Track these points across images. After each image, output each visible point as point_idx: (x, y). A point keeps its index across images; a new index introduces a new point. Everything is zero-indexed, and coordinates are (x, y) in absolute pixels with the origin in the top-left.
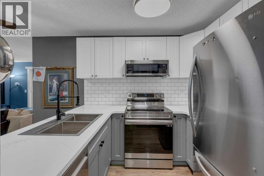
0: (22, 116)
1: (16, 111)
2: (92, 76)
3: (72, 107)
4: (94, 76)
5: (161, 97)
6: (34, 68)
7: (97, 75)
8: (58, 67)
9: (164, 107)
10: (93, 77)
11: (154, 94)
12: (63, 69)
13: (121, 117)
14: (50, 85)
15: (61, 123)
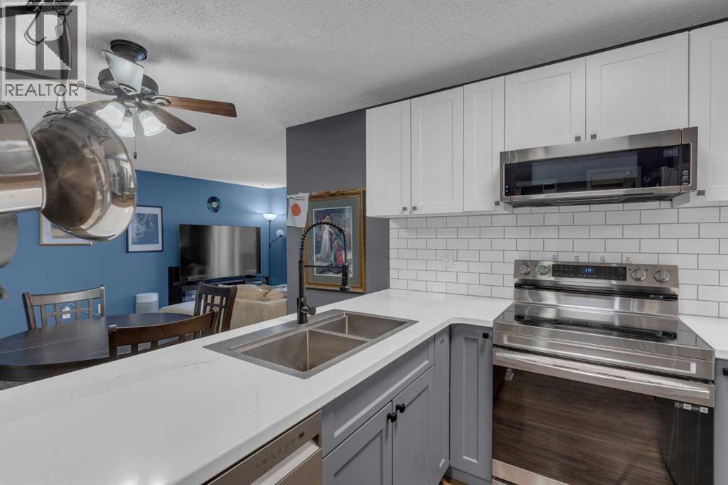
0: (267, 303)
1: (261, 290)
2: (405, 209)
3: (362, 291)
4: (409, 210)
5: (661, 281)
6: (288, 196)
7: (418, 208)
8: (333, 192)
9: (677, 322)
10: (406, 213)
11: (625, 268)
12: (343, 194)
13: (481, 339)
14: (316, 234)
15: (305, 332)
